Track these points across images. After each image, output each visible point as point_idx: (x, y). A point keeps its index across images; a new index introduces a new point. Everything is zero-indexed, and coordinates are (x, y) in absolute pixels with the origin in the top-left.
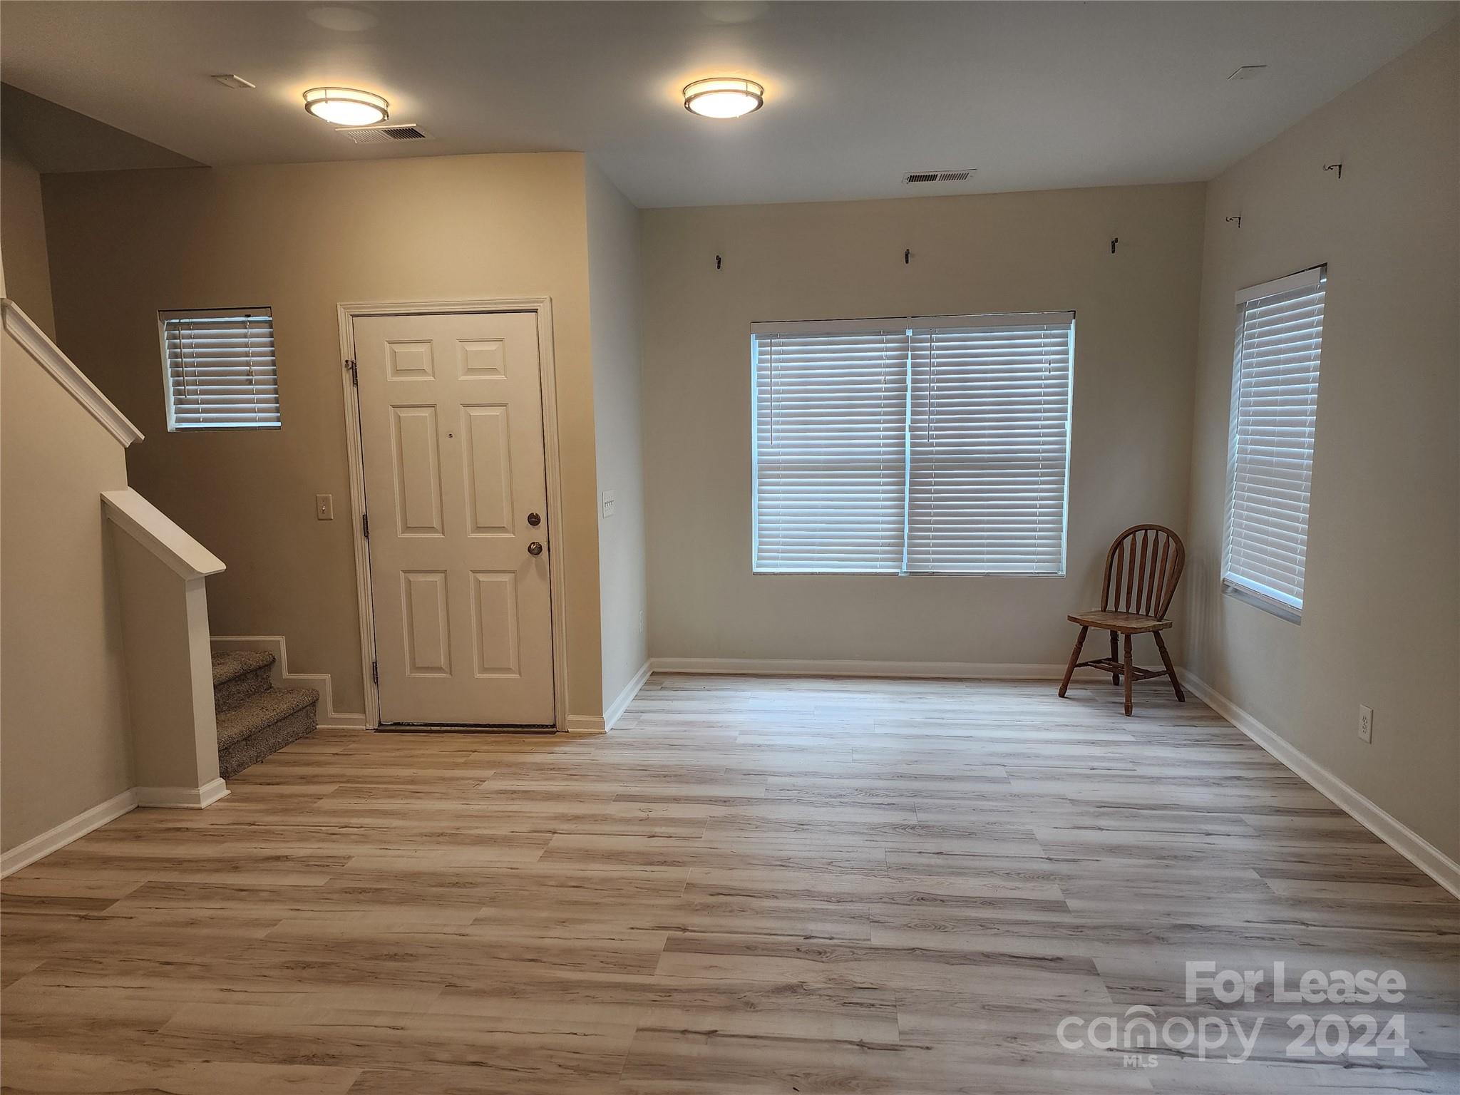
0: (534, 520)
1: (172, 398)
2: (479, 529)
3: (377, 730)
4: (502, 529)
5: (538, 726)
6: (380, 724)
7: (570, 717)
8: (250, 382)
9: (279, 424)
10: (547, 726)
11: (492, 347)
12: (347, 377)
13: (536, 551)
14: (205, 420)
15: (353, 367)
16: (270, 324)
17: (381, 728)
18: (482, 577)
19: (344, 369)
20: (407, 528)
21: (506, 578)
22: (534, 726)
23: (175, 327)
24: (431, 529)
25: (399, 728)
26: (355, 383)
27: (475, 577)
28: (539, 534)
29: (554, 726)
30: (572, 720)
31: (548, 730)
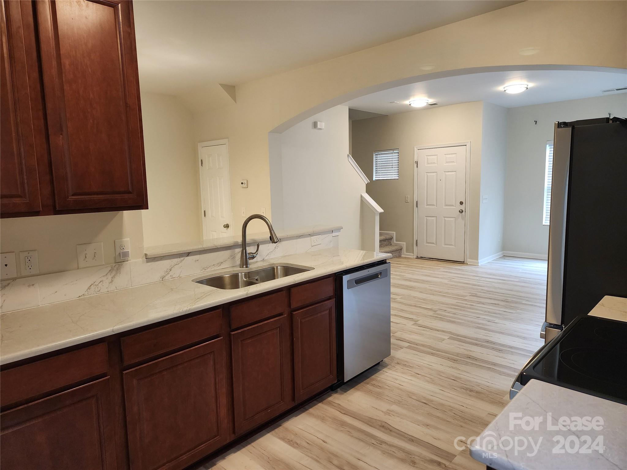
0: (461, 203)
1: (375, 172)
2: (446, 205)
3: (416, 258)
4: (452, 205)
5: (459, 262)
6: (417, 257)
7: (469, 260)
8: (392, 168)
9: (398, 178)
10: (462, 262)
11: (454, 155)
12: (415, 165)
13: (461, 212)
14: (382, 177)
15: (417, 163)
16: (398, 153)
17: (417, 258)
18: (446, 219)
19: (415, 163)
20: (427, 205)
21: (453, 219)
22: (458, 261)
23: (377, 155)
24: (433, 205)
25: (422, 258)
26: (417, 167)
27: (444, 219)
28: (462, 207)
29: (464, 262)
30: (469, 261)
31: (462, 263)
